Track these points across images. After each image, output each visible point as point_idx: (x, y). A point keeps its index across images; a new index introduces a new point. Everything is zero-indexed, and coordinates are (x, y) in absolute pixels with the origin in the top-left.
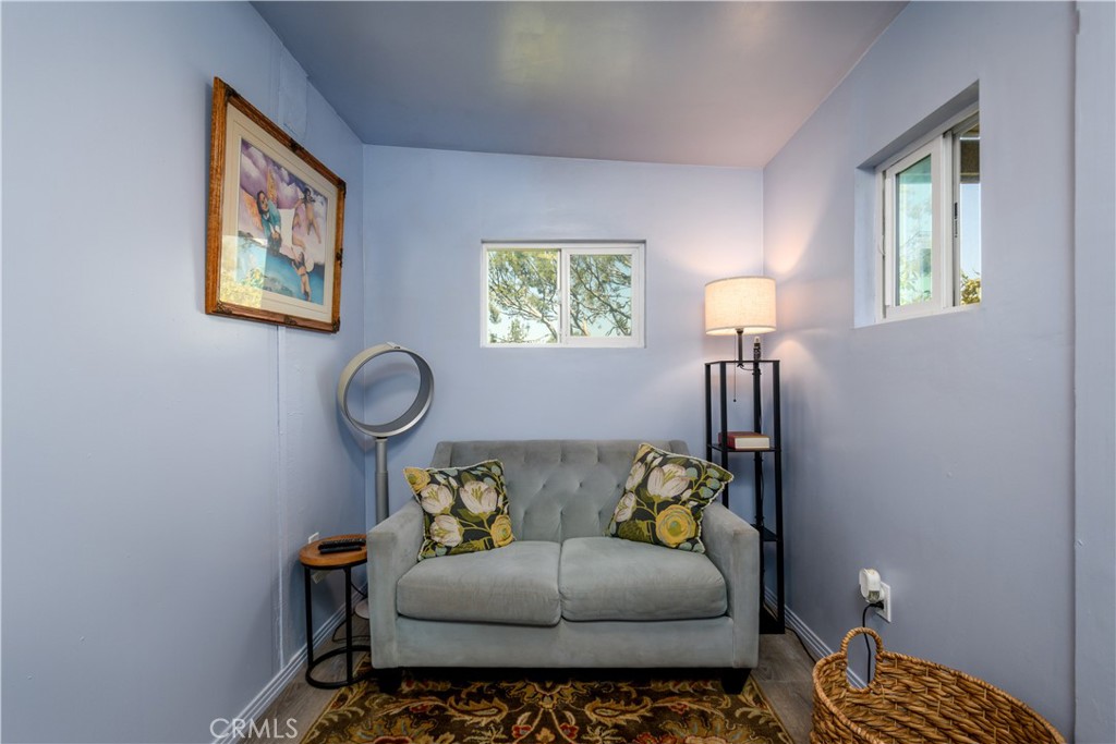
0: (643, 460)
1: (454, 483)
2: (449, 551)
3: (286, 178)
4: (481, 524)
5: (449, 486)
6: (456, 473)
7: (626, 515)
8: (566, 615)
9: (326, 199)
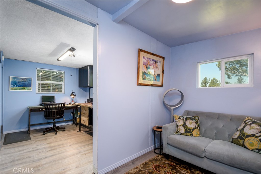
0: (245, 122)
1: (185, 120)
2: (181, 134)
3: (151, 60)
4: (190, 130)
5: (183, 120)
6: (186, 117)
7: (236, 137)
8: (206, 156)
9: (160, 62)
